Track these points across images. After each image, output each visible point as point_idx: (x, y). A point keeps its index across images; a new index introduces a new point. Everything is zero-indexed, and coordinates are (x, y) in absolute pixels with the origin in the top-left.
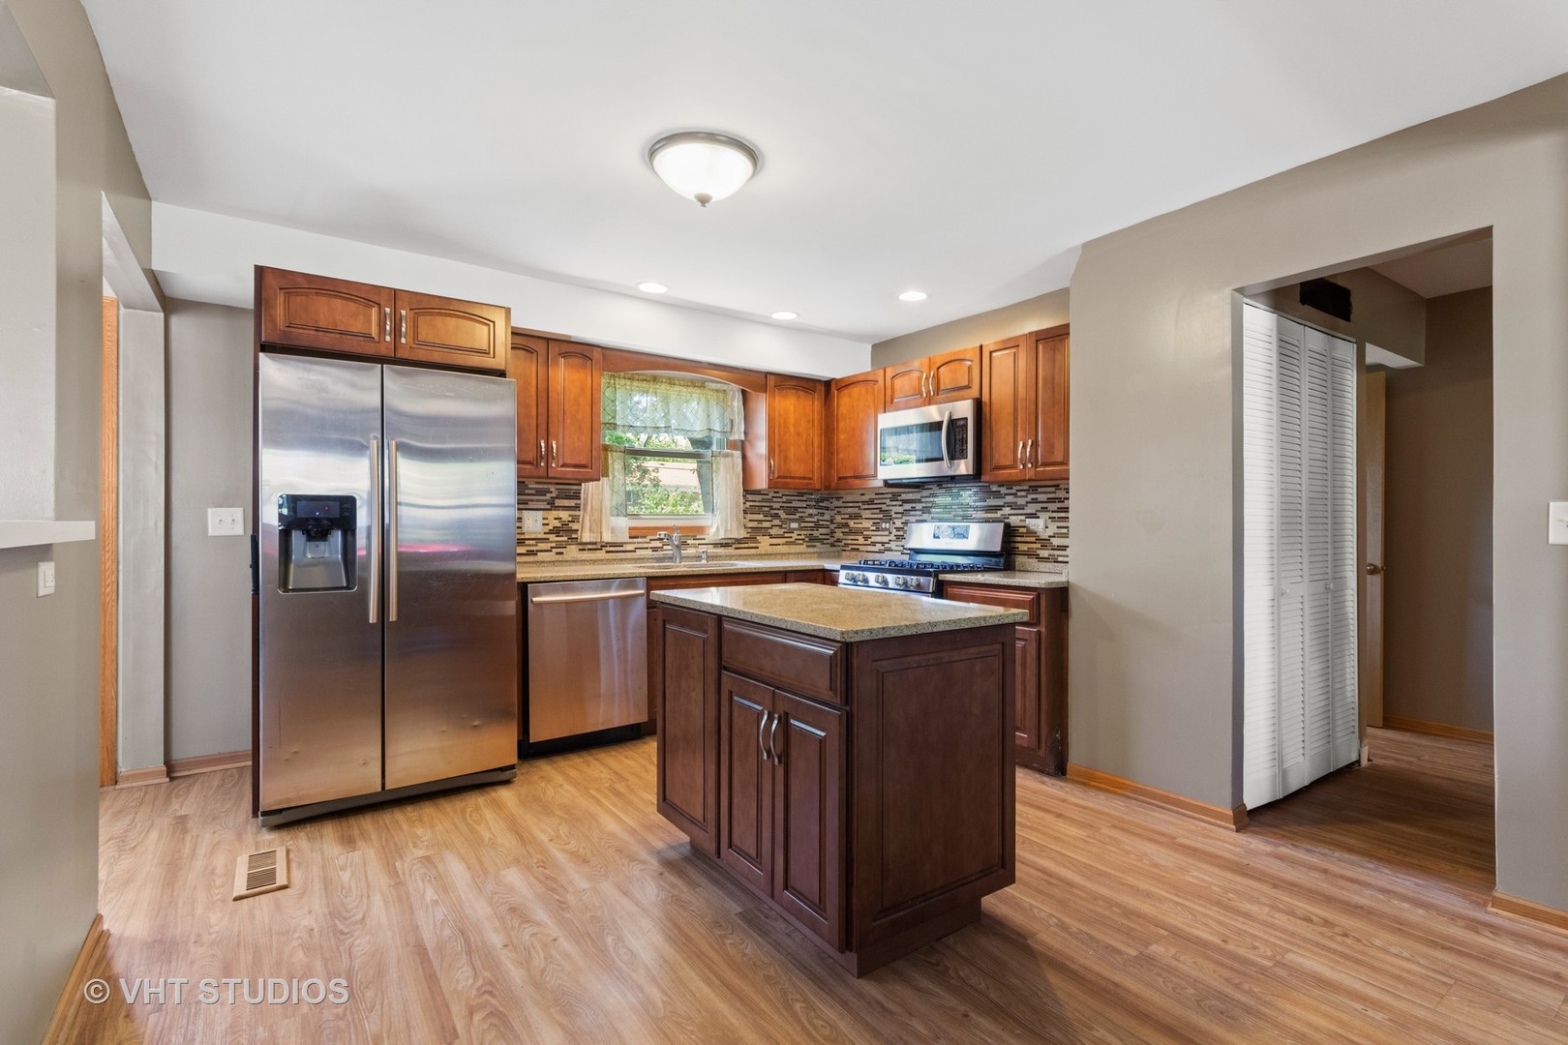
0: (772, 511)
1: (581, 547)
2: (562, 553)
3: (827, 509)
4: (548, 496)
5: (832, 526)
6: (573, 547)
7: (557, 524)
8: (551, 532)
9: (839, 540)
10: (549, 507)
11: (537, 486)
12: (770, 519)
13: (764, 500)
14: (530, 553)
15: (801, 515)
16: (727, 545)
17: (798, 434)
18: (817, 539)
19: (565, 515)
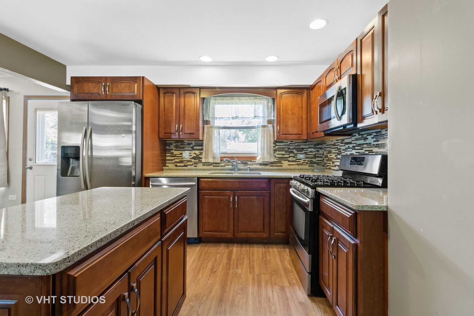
0: (289, 150)
1: (204, 164)
2: (196, 166)
3: (321, 148)
4: (191, 146)
5: (323, 157)
6: (200, 164)
7: (195, 155)
8: (192, 158)
9: (325, 164)
10: (192, 149)
11: (188, 142)
12: (288, 153)
13: (285, 145)
14: (185, 166)
15: (305, 151)
16: (266, 165)
17: (293, 114)
18: (315, 163)
19: (197, 152)
